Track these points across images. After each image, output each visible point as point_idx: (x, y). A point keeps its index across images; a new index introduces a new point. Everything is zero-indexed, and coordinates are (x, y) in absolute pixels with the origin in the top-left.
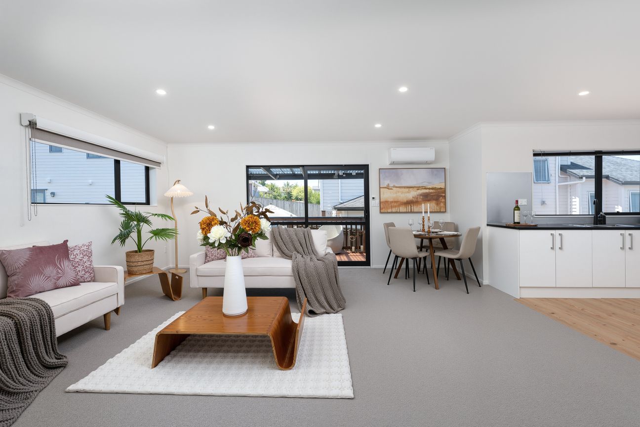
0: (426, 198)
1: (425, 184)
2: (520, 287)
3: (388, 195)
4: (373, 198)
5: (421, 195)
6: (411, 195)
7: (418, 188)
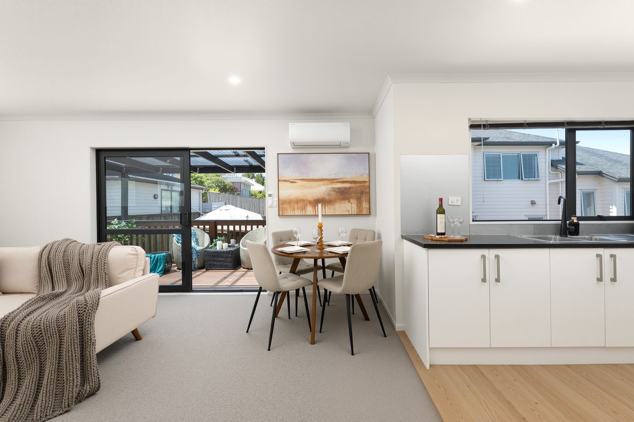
0: (343, 194)
1: (340, 176)
2: (430, 349)
3: (290, 192)
4: (270, 195)
5: (334, 189)
6: (320, 190)
7: (332, 181)
